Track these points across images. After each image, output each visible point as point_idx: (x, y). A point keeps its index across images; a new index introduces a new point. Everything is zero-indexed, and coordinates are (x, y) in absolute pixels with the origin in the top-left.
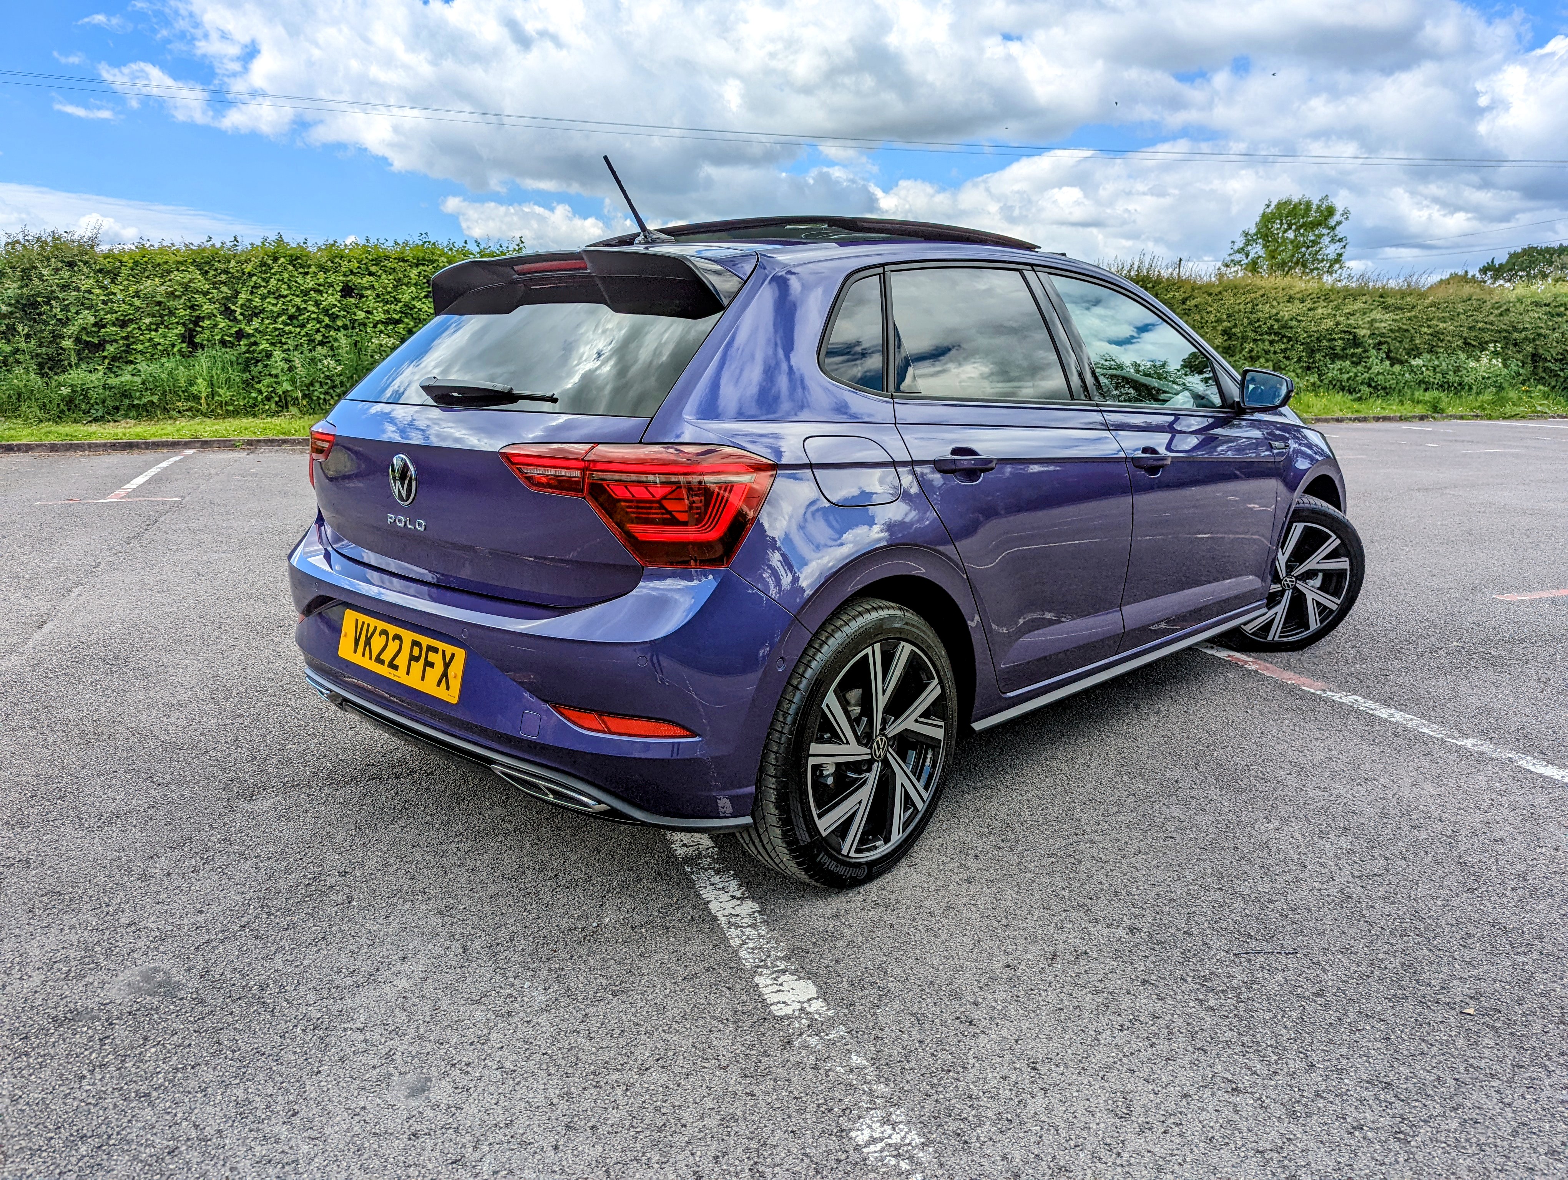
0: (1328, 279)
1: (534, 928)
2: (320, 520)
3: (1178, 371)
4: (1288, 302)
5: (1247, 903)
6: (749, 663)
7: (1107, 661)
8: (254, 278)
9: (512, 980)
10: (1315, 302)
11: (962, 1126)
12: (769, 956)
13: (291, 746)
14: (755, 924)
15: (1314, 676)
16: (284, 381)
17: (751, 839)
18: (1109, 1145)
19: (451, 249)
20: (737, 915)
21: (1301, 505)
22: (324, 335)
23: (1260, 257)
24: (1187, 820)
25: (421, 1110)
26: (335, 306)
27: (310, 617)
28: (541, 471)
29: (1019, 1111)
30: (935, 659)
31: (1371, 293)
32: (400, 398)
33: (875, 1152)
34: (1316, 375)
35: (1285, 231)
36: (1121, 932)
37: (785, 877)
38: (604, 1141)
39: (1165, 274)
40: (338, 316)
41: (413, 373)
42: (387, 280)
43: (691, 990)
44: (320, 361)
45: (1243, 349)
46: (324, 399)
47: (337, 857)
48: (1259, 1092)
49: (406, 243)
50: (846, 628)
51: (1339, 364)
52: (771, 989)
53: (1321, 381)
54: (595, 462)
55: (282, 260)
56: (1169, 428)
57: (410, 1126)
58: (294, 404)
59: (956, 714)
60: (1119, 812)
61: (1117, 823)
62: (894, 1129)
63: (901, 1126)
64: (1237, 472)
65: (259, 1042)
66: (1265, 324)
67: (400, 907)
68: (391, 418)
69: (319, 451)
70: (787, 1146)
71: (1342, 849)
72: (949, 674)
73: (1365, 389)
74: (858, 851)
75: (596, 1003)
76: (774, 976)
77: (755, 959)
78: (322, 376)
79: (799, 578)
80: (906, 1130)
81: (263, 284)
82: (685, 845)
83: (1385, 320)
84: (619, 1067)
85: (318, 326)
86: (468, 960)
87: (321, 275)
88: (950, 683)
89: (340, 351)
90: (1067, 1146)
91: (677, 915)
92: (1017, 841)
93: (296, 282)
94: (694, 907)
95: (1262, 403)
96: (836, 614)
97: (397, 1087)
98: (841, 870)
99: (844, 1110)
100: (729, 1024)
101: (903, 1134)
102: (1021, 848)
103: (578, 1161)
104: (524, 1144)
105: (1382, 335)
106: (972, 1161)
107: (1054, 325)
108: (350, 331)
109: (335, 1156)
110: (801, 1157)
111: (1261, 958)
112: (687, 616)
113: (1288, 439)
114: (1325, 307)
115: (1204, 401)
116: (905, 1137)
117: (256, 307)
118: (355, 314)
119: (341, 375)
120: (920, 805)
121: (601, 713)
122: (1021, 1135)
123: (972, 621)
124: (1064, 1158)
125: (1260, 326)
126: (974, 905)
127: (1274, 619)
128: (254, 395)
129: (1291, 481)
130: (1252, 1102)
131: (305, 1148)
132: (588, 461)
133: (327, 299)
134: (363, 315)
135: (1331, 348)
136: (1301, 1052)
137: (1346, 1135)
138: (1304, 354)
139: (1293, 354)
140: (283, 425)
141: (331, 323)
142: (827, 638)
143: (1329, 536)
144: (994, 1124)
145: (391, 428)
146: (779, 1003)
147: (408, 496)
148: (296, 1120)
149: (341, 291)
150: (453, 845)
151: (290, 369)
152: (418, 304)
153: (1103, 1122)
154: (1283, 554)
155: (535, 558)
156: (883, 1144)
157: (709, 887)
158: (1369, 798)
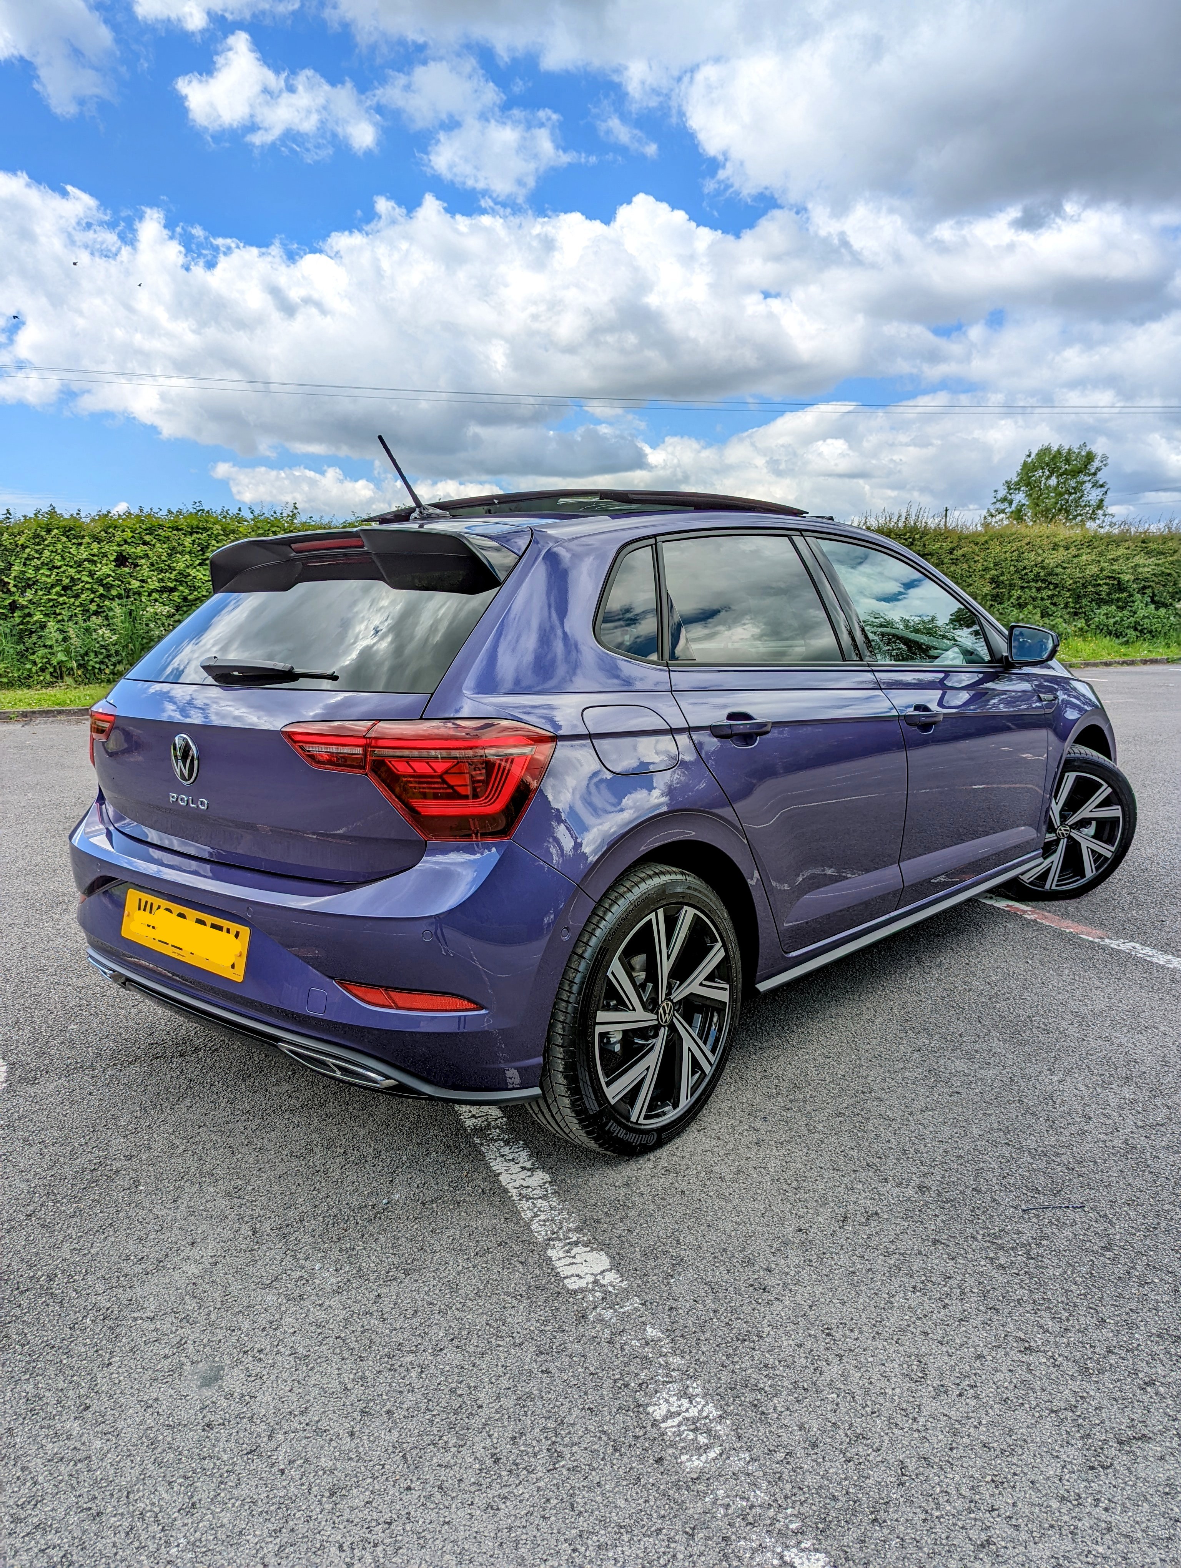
0: (1090, 524)
1: (324, 1207)
2: (101, 799)
3: (947, 625)
4: (1053, 549)
5: (1033, 1157)
6: (534, 931)
7: (887, 917)
8: (27, 550)
9: (302, 1262)
10: (1079, 549)
11: (759, 1397)
12: (561, 1228)
13: (73, 1027)
14: (546, 1195)
15: (1092, 923)
16: (58, 652)
17: (540, 1110)
18: (905, 1410)
19: (225, 517)
20: (528, 1187)
21: (1072, 755)
22: (98, 605)
23: (1024, 505)
24: (972, 1074)
25: (214, 1399)
26: (109, 576)
27: (92, 897)
28: (323, 748)
29: (815, 1379)
30: (718, 923)
31: (1133, 539)
32: (180, 675)
33: (672, 1427)
34: (1083, 621)
35: (1048, 478)
36: (910, 1192)
37: (575, 1146)
38: (400, 1426)
39: (932, 523)
40: (112, 586)
41: (193, 652)
42: (161, 549)
43: (484, 1265)
44: (95, 630)
45: (1011, 596)
46: (100, 669)
47: (122, 1140)
48: (1051, 1349)
49: (180, 512)
50: (629, 895)
51: (1105, 609)
52: (564, 1262)
53: (1089, 626)
54: (377, 739)
55: (56, 531)
56: (940, 685)
57: (204, 1417)
58: (69, 674)
59: (740, 976)
60: (905, 1068)
61: (903, 1080)
62: (691, 1403)
63: (698, 1399)
64: (1009, 724)
65: (48, 1335)
66: (1031, 571)
67: (187, 1190)
68: (169, 697)
69: (100, 731)
70: (585, 1424)
71: (1125, 1099)
72: (732, 936)
73: (1132, 633)
74: (647, 1117)
75: (389, 1283)
76: (567, 1248)
77: (547, 1231)
78: (97, 645)
79: (581, 844)
80: (703, 1402)
81: (37, 555)
82: (473, 1116)
83: (1147, 565)
84: (413, 1348)
85: (92, 596)
86: (257, 1242)
87: (95, 545)
88: (733, 946)
89: (115, 620)
90: (864, 1413)
91: (467, 1188)
92: (805, 1102)
93: (70, 553)
94: (485, 1180)
95: (1030, 656)
96: (620, 880)
97: (189, 1377)
98: (631, 1137)
99: (641, 1385)
100: (523, 1299)
101: (700, 1407)
102: (809, 1108)
103: (375, 1448)
104: (320, 1432)
105: (1146, 579)
106: (770, 1432)
107: (822, 583)
108: (125, 600)
109: (129, 1450)
110: (598, 1435)
111: (1049, 1214)
112: (470, 888)
113: (1057, 690)
114: (1089, 553)
115: (973, 657)
116: (702, 1410)
117: (29, 579)
118: (129, 583)
119: (116, 644)
120: (707, 1069)
121: (387, 988)
122: (818, 1403)
123: (752, 879)
124: (861, 1426)
125: (1026, 574)
126: (764, 1168)
127: (1050, 868)
128: (28, 666)
129: (1061, 730)
130: (1045, 1360)
131: (98, 1444)
132: (370, 738)
133: (101, 569)
134: (138, 584)
135: (1096, 593)
136: (1091, 1308)
137: (1138, 1391)
138: (1070, 600)
139: (1061, 601)
140: (58, 696)
141: (105, 593)
142: (611, 905)
143: (1101, 785)
144: (791, 1393)
145: (170, 707)
146: (572, 1276)
147: (190, 775)
148: (88, 1415)
149: (115, 560)
150: (240, 1124)
151: (65, 640)
152: (193, 572)
153: (898, 1388)
154: (1057, 804)
155: (318, 834)
156: (680, 1418)
157: (499, 1159)
158: (1150, 1046)
